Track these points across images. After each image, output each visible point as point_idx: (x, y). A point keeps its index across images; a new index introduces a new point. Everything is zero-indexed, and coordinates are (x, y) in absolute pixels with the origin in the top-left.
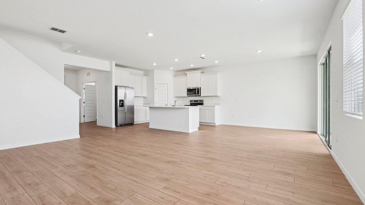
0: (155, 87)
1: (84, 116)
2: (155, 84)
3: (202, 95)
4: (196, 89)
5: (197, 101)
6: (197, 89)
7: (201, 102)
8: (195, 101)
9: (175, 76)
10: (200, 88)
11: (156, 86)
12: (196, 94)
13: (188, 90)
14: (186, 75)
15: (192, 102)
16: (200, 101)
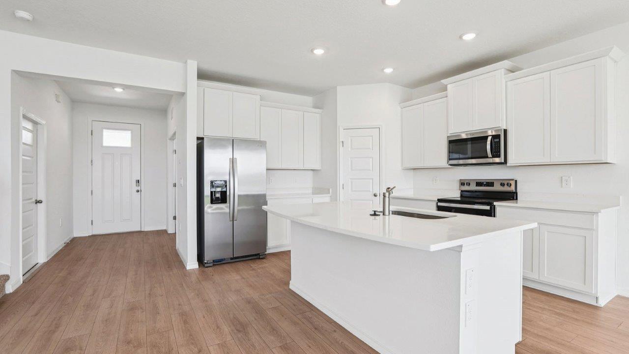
0: (341, 140)
1: (175, 218)
2: (341, 130)
3: (510, 161)
4: (486, 138)
5: (490, 184)
6: (490, 138)
7: (506, 189)
8: (479, 184)
9: (406, 100)
10: (505, 131)
11: (342, 135)
12: (487, 157)
13: (450, 142)
14: (445, 89)
15: (466, 188)
16: (502, 185)
